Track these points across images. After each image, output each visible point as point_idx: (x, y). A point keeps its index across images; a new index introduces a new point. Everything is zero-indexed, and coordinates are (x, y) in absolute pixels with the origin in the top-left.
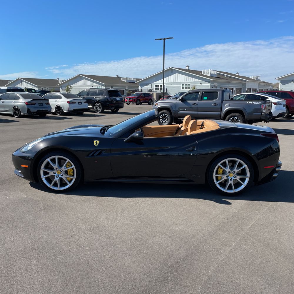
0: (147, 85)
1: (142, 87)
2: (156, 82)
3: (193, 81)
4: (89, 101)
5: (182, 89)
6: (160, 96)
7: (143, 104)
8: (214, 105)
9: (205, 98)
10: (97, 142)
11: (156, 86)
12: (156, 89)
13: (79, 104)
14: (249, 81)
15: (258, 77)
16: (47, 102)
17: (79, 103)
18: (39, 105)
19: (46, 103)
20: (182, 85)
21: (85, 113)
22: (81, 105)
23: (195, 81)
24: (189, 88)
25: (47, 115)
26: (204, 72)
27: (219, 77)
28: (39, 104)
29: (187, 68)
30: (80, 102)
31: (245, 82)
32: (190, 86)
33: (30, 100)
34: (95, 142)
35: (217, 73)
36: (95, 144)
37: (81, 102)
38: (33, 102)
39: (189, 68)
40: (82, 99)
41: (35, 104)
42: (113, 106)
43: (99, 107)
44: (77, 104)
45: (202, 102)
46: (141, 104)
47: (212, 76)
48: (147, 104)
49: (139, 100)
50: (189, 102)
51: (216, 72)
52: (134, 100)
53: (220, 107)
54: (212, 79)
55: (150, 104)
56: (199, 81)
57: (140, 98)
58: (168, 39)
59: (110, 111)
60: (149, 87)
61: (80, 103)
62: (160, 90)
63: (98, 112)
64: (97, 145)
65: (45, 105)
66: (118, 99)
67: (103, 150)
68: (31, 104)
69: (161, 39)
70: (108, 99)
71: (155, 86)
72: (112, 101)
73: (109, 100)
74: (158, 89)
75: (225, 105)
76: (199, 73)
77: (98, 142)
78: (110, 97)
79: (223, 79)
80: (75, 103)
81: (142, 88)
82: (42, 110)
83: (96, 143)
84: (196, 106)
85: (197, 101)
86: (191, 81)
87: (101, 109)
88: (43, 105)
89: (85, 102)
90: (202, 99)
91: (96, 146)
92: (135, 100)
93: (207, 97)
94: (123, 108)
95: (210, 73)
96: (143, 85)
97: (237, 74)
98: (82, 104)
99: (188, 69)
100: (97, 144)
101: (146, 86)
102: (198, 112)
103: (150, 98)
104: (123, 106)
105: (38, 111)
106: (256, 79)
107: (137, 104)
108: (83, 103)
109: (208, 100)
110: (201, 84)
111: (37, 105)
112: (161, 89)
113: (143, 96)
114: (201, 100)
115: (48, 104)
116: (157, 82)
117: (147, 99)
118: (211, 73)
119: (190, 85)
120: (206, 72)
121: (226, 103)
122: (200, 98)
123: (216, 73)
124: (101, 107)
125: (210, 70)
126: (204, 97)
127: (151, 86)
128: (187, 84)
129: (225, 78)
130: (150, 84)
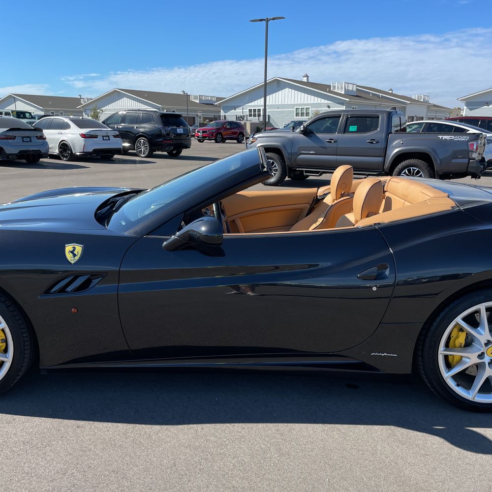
0: (235, 109)
1: (225, 112)
2: (250, 104)
3: (316, 102)
4: (124, 135)
5: (296, 116)
6: (257, 127)
7: (227, 141)
8: (371, 143)
9: (353, 128)
10: (74, 248)
11: (250, 111)
12: (250, 115)
13: (103, 140)
14: (410, 103)
15: (426, 97)
16: (39, 134)
17: (103, 137)
18: (23, 141)
19: (37, 137)
20: (296, 109)
21: (116, 156)
22: (108, 141)
23: (319, 102)
24: (307, 114)
25: (41, 160)
26: (334, 87)
27: (359, 94)
28: (23, 138)
29: (305, 80)
30: (106, 135)
31: (404, 105)
32: (310, 112)
33: (5, 129)
34: (69, 248)
35: (357, 89)
36: (69, 256)
37: (108, 136)
38: (11, 134)
39: (308, 79)
40: (110, 129)
41: (14, 138)
42: (170, 145)
43: (143, 146)
44: (100, 139)
45: (346, 135)
46: (224, 142)
47: (348, 94)
48: (236, 141)
49: (221, 134)
50: (319, 135)
51: (355, 86)
52: (212, 134)
53: (383, 146)
54: (348, 100)
55: (239, 142)
56: (326, 101)
57: (222, 131)
58: (273, 19)
59: (165, 153)
60: (239, 112)
61: (106, 137)
62: (257, 118)
63: (143, 156)
64: (77, 258)
65: (34, 140)
66: (180, 130)
67: (94, 275)
68: (7, 139)
69: (261, 20)
70: (161, 131)
71: (248, 110)
72: (168, 134)
73: (164, 132)
74: (255, 116)
75: (393, 141)
76: (326, 87)
77: (79, 249)
78: (165, 126)
79: (366, 99)
80: (96, 137)
81: (226, 114)
82: (29, 151)
83: (72, 252)
84: (334, 145)
85: (336, 135)
86: (312, 102)
87: (148, 149)
88: (31, 141)
89: (115, 136)
90: (345, 130)
91: (73, 262)
92: (214, 134)
93: (356, 127)
94: (189, 147)
95: (345, 89)
96: (227, 109)
97: (391, 92)
98: (109, 139)
99: (306, 81)
100: (75, 255)
101: (234, 111)
102: (338, 157)
103: (241, 130)
105: (21, 152)
106: (422, 101)
107: (217, 142)
108: (112, 138)
109: (358, 131)
110: (329, 107)
111: (18, 140)
112: (259, 116)
113: (228, 127)
114: (344, 132)
115: (42, 138)
116: (253, 104)
117: (235, 133)
118: (347, 88)
119: (310, 109)
120: (338, 86)
121: (396, 139)
122: (342, 129)
123: (355, 89)
124: (147, 145)
125: (345, 83)
126: (351, 127)
127: (242, 111)
128: (305, 107)
129: (370, 98)
130: (241, 106)
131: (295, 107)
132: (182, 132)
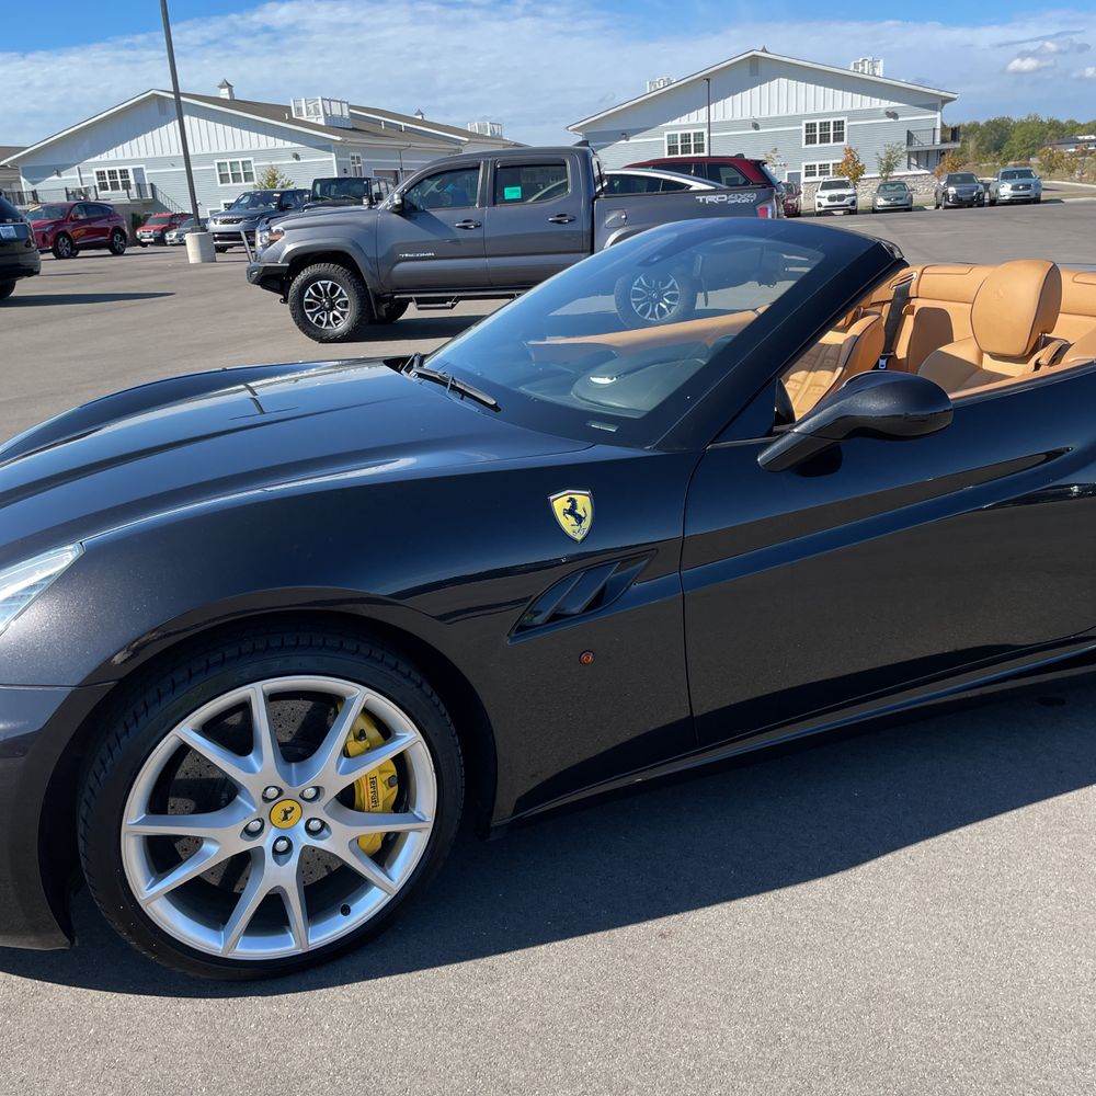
0: (58, 174)
1: (34, 183)
2: (97, 159)
3: (263, 147)
5: (222, 182)
6: (134, 215)
7: (81, 253)
11: (101, 175)
12: (104, 187)
14: (469, 142)
15: (496, 127)
20: (219, 164)
23: (271, 146)
24: (249, 176)
26: (299, 110)
27: (358, 127)
29: (224, 94)
31: (456, 147)
32: (254, 170)
35: (351, 113)
39: (231, 92)
46: (72, 255)
47: (333, 125)
48: (108, 252)
49: (65, 234)
51: (345, 105)
52: (44, 239)
54: (338, 138)
55: (117, 252)
56: (288, 144)
57: (68, 229)
60: (71, 179)
62: (122, 191)
71: (95, 175)
74: (115, 186)
76: (280, 111)
79: (377, 135)
81: (38, 187)
86: (255, 147)
92: (49, 238)
95: (325, 114)
96: (36, 174)
97: (420, 117)
99: (228, 97)
101: (55, 177)
103: (115, 224)
104: (38, 265)
106: (489, 134)
107: (59, 256)
110: (297, 157)
112: (127, 186)
113: (81, 217)
116: (104, 157)
117: (103, 231)
118: (328, 112)
119: (253, 165)
120: (307, 108)
123: (346, 114)
125: (323, 99)
127: (77, 176)
128: (240, 160)
129: (382, 132)
130: (75, 165)
131: (216, 161)
132: (13, 234)
